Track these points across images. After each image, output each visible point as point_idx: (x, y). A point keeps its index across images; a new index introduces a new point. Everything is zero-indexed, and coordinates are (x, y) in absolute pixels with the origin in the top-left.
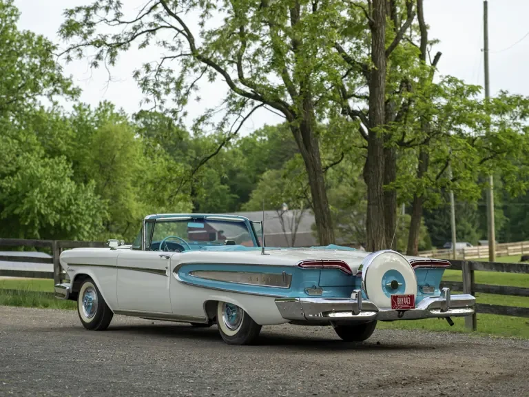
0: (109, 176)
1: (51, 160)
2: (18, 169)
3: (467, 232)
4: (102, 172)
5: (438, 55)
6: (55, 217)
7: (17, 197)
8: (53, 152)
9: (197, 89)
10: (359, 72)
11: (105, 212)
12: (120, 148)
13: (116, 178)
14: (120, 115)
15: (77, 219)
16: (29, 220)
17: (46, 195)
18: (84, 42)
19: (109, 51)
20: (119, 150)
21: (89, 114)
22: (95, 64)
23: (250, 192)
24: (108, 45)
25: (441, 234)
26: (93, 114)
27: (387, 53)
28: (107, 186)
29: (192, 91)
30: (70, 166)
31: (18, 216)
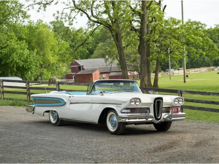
0: (42, 47)
1: (20, 42)
2: (8, 45)
3: (174, 65)
4: (39, 46)
5: (165, 6)
6: (22, 63)
7: (7, 56)
8: (20, 39)
9: (76, 19)
10: (137, 15)
11: (40, 61)
12: (45, 37)
13: (44, 48)
14: (45, 24)
15: (30, 64)
16: (12, 65)
17: (18, 55)
18: (34, 3)
19: (44, 6)
20: (45, 38)
21: (33, 24)
22: (39, 11)
23: (94, 51)
24: (43, 4)
25: (164, 66)
26: (35, 24)
27: (147, 8)
28: (41, 51)
29: (74, 19)
30: (27, 44)
31: (8, 63)
